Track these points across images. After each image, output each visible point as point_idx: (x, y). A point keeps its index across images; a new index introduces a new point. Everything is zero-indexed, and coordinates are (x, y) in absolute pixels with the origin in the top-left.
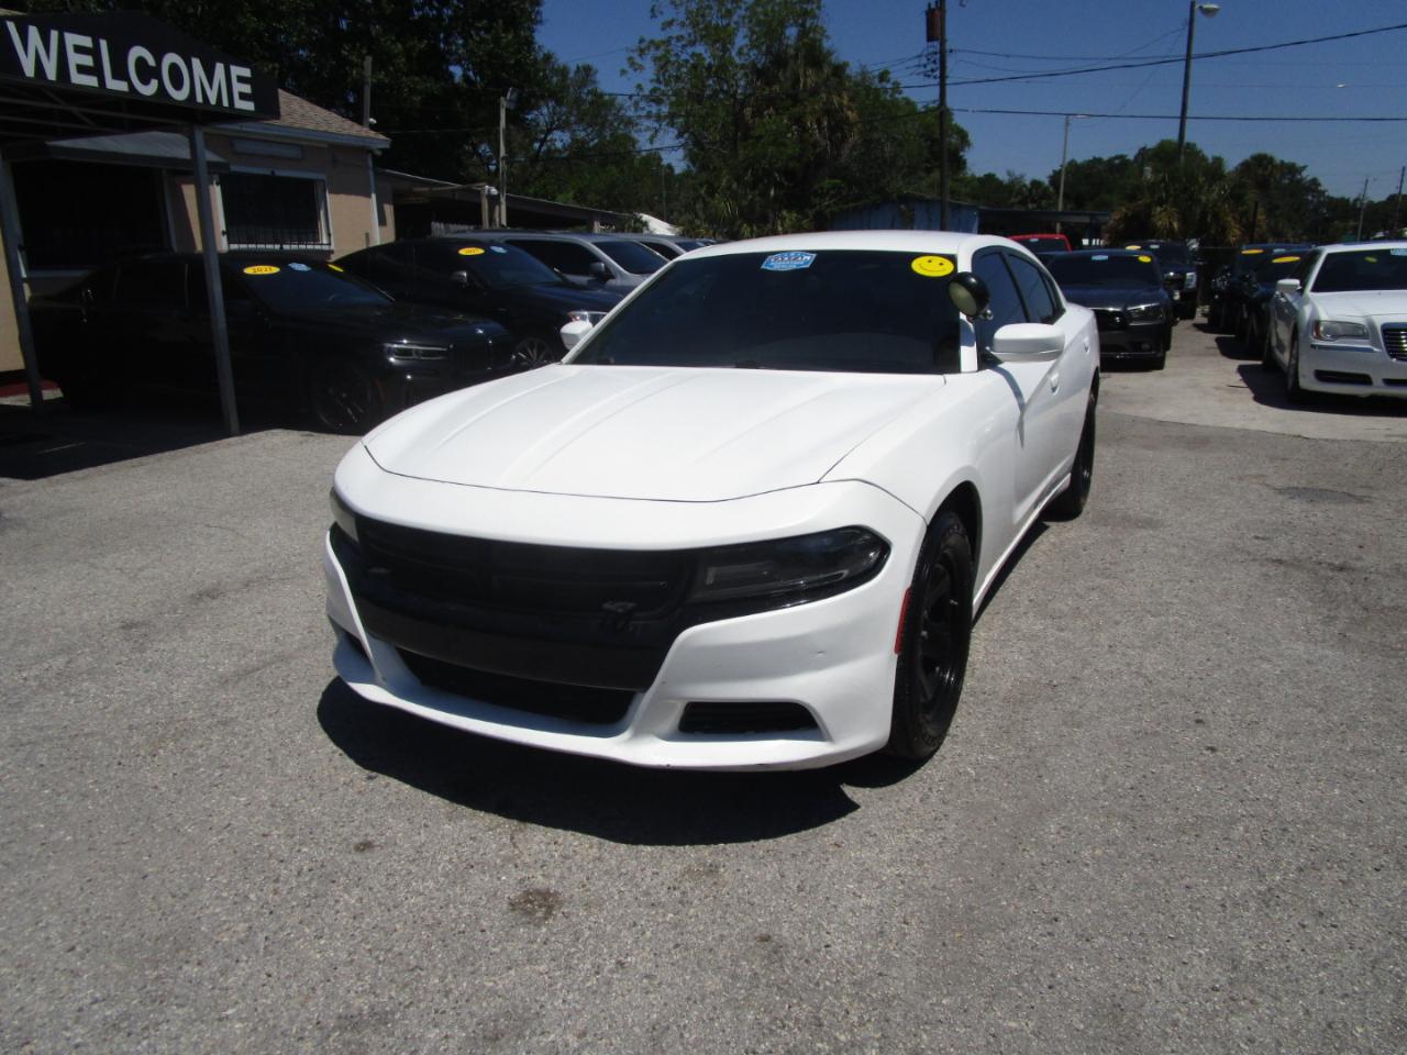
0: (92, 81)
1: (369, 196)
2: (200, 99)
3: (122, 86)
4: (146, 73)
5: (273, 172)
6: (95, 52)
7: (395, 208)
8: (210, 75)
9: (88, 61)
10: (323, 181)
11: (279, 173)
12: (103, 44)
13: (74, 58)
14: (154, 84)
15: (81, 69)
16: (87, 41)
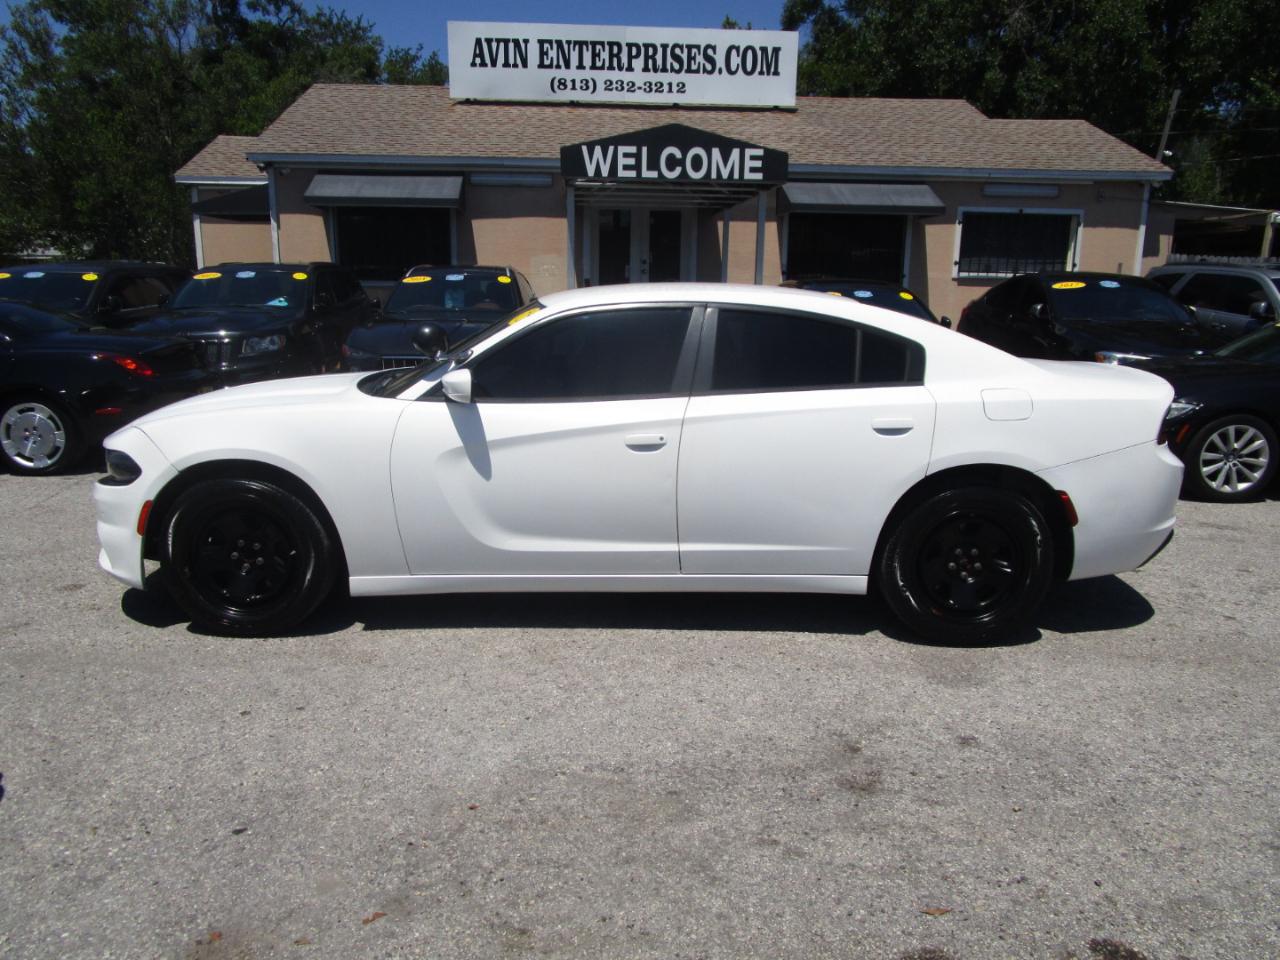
0: (632, 174)
1: (1136, 227)
2: (714, 175)
3: (654, 174)
4: (672, 163)
5: (1021, 211)
6: (638, 156)
7: (1174, 241)
8: (726, 159)
9: (631, 161)
10: (1078, 216)
11: (1028, 211)
12: (645, 150)
13: (622, 161)
14: (678, 170)
15: (626, 167)
16: (633, 149)
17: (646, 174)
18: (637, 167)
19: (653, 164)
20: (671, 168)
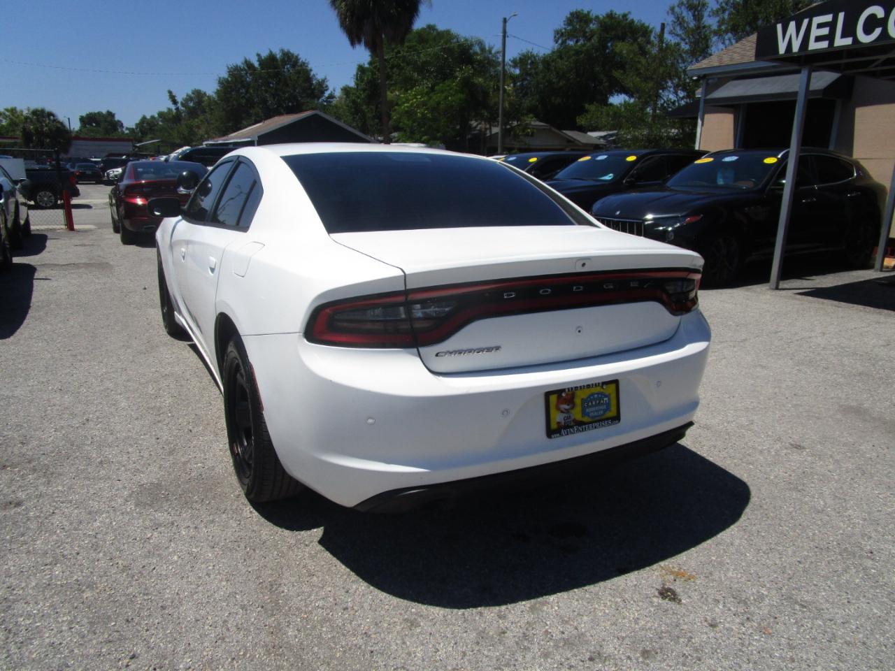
0: (824, 45)
3: (848, 41)
4: (871, 24)
6: (833, 25)
9: (825, 31)
12: (841, 16)
13: (815, 32)
14: (878, 31)
15: (818, 39)
16: (828, 18)
17: (840, 42)
18: (830, 38)
19: (849, 31)
20: (868, 31)
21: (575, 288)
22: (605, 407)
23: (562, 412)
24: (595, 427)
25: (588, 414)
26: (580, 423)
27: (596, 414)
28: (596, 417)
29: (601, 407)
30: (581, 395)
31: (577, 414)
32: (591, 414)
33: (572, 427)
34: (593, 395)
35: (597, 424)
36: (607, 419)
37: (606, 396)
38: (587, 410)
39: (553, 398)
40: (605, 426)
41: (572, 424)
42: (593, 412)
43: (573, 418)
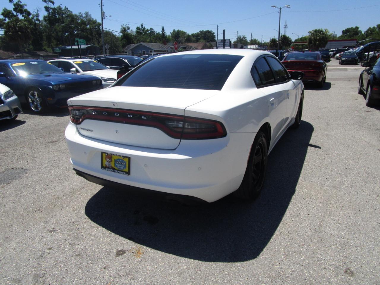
21: (115, 114)
22: (124, 166)
23: (107, 161)
24: (118, 173)
25: (117, 166)
26: (113, 169)
27: (120, 168)
28: (120, 169)
29: (122, 166)
30: (114, 158)
31: (113, 164)
32: (118, 167)
33: (110, 168)
34: (119, 159)
35: (119, 172)
36: (124, 172)
37: (125, 162)
38: (117, 165)
39: (104, 155)
40: (122, 174)
41: (111, 168)
42: (120, 166)
43: (111, 165)
